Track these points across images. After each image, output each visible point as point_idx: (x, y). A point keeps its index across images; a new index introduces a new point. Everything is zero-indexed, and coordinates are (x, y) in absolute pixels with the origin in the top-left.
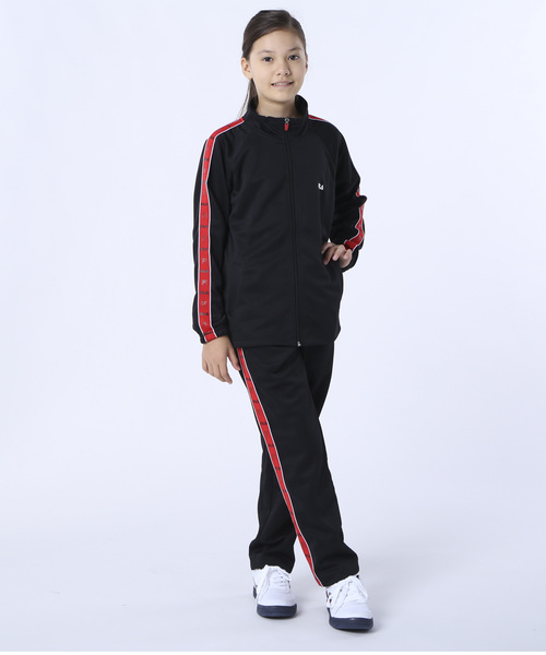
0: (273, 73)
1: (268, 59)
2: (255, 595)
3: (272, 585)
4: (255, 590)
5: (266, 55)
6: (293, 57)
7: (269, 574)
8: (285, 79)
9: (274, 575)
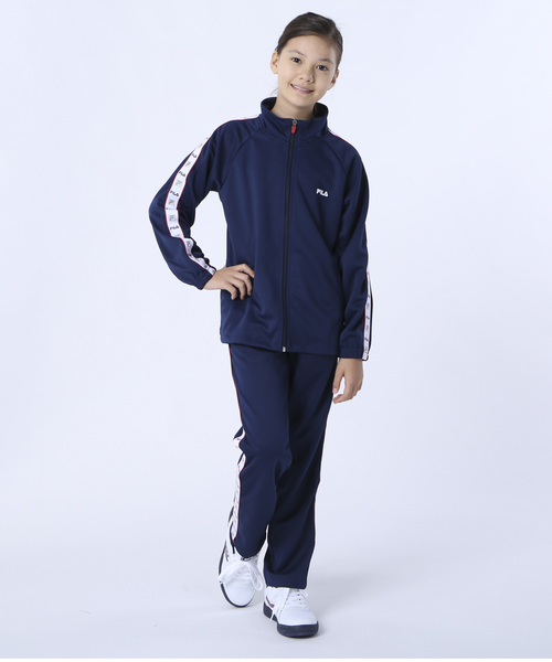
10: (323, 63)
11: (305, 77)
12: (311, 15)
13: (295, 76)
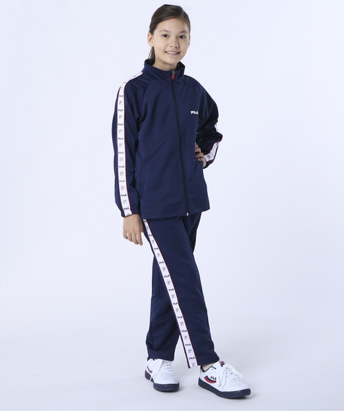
10: (182, 34)
11: (173, 44)
12: (166, 6)
13: (167, 45)
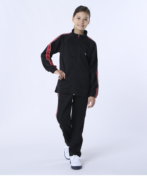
0: (79, 22)
1: (79, 18)
2: (71, 163)
3: (75, 161)
4: (70, 162)
5: (79, 17)
6: (85, 20)
7: (74, 157)
8: (82, 24)
9: (76, 158)
